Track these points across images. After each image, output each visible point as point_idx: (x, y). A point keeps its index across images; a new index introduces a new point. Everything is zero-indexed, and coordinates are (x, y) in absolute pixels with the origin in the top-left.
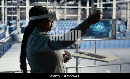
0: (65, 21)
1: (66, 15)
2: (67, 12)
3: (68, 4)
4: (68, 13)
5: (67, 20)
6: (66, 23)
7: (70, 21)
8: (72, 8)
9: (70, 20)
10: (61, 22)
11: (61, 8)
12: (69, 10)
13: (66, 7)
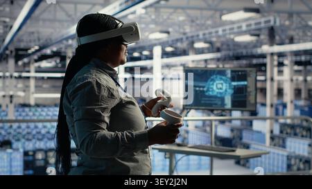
0: (33, 109)
1: (33, 93)
2: (36, 87)
3: (39, 67)
4: (39, 89)
5: (37, 105)
6: (37, 114)
7: (45, 109)
8: (49, 78)
9: (44, 106)
10: (24, 111)
11: (20, 77)
12: (40, 83)
13: (33, 74)
